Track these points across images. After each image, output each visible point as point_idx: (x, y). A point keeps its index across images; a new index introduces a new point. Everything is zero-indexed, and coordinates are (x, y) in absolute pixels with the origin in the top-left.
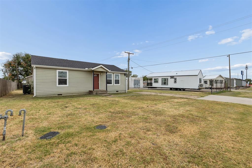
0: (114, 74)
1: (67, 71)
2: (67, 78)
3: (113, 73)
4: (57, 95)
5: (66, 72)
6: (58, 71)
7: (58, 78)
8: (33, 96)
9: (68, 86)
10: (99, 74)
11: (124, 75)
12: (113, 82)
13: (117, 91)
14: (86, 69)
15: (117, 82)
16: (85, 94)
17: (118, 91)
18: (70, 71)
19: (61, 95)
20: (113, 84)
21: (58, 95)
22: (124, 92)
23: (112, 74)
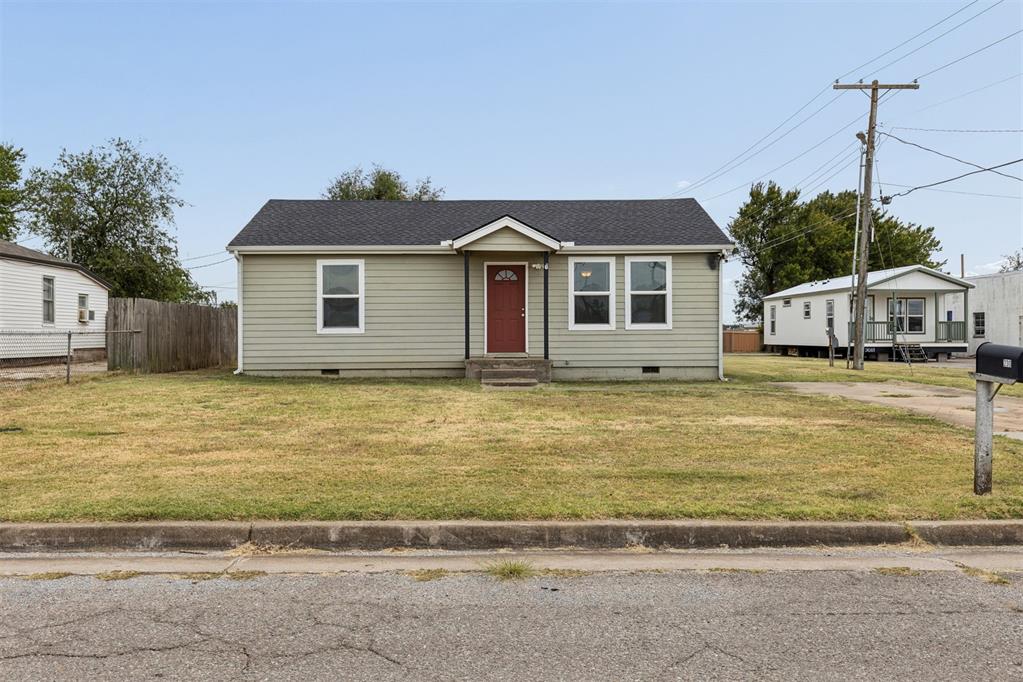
0: (628, 261)
1: (360, 263)
2: (361, 296)
3: (620, 256)
4: (319, 374)
5: (357, 267)
6: (321, 263)
7: (320, 296)
8: (235, 373)
9: (363, 331)
10: (526, 264)
11: (704, 261)
12: (620, 309)
13: (646, 369)
14: (445, 244)
15: (650, 309)
16: (444, 373)
17: (655, 369)
18: (371, 261)
19: (336, 371)
20: (621, 321)
21: (324, 371)
22: (708, 374)
23: (612, 261)
